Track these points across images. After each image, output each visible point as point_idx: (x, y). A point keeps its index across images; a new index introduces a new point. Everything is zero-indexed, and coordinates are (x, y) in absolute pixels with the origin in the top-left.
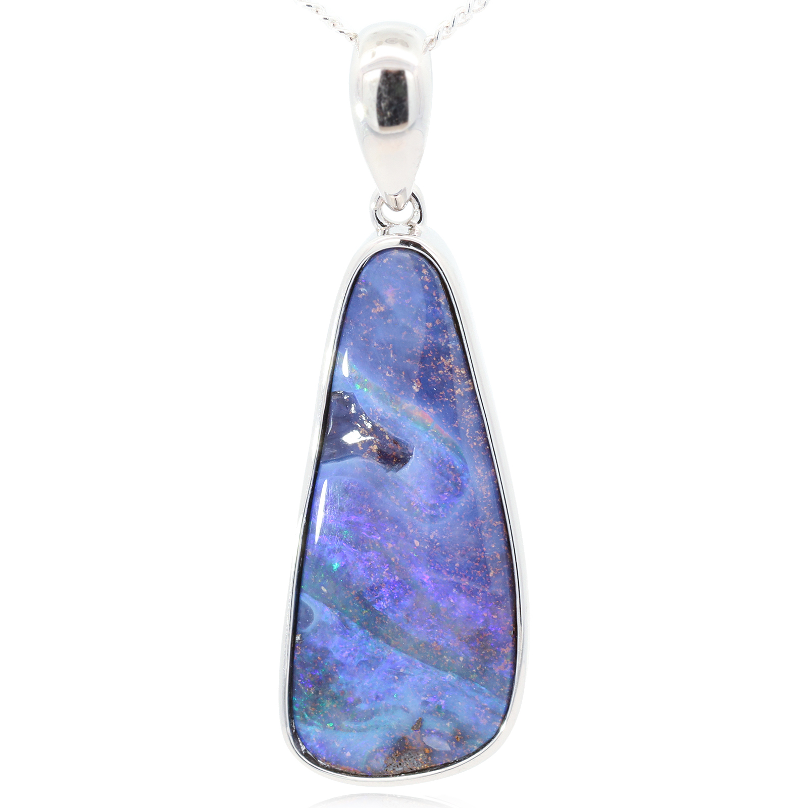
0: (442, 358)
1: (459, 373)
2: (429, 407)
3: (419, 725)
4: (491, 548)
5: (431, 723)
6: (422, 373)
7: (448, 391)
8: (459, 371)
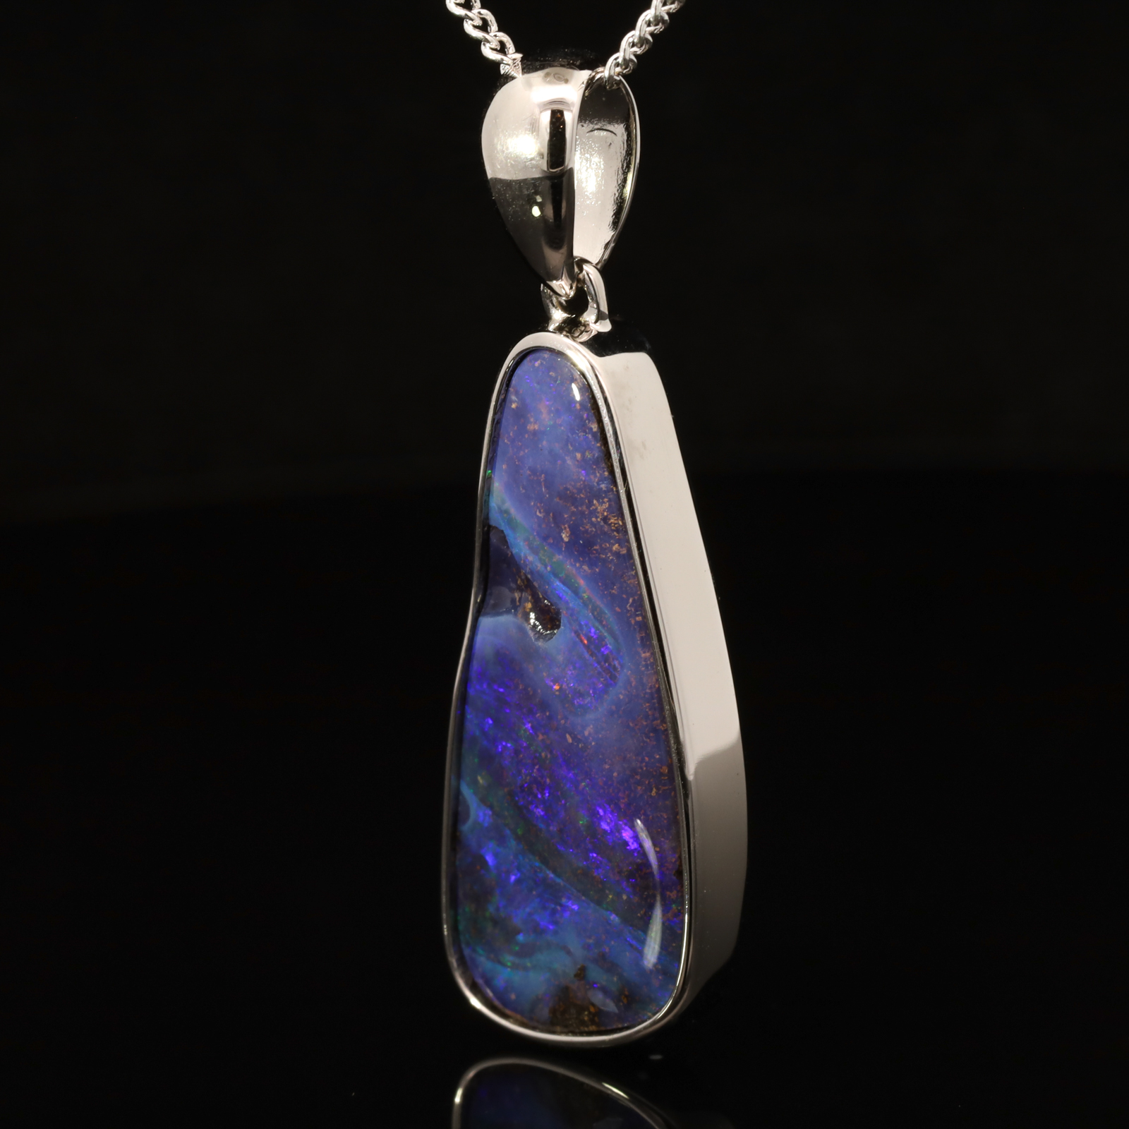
0: (595, 502)
1: (615, 524)
2: (582, 563)
3: (581, 974)
4: (655, 758)
5: (595, 973)
6: (573, 518)
7: (603, 546)
8: (616, 522)
